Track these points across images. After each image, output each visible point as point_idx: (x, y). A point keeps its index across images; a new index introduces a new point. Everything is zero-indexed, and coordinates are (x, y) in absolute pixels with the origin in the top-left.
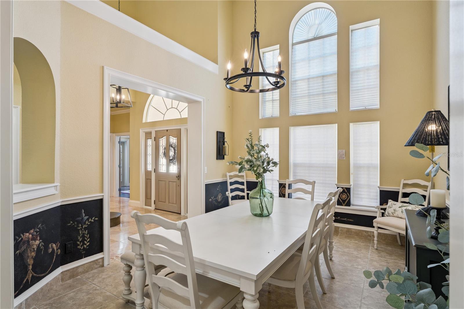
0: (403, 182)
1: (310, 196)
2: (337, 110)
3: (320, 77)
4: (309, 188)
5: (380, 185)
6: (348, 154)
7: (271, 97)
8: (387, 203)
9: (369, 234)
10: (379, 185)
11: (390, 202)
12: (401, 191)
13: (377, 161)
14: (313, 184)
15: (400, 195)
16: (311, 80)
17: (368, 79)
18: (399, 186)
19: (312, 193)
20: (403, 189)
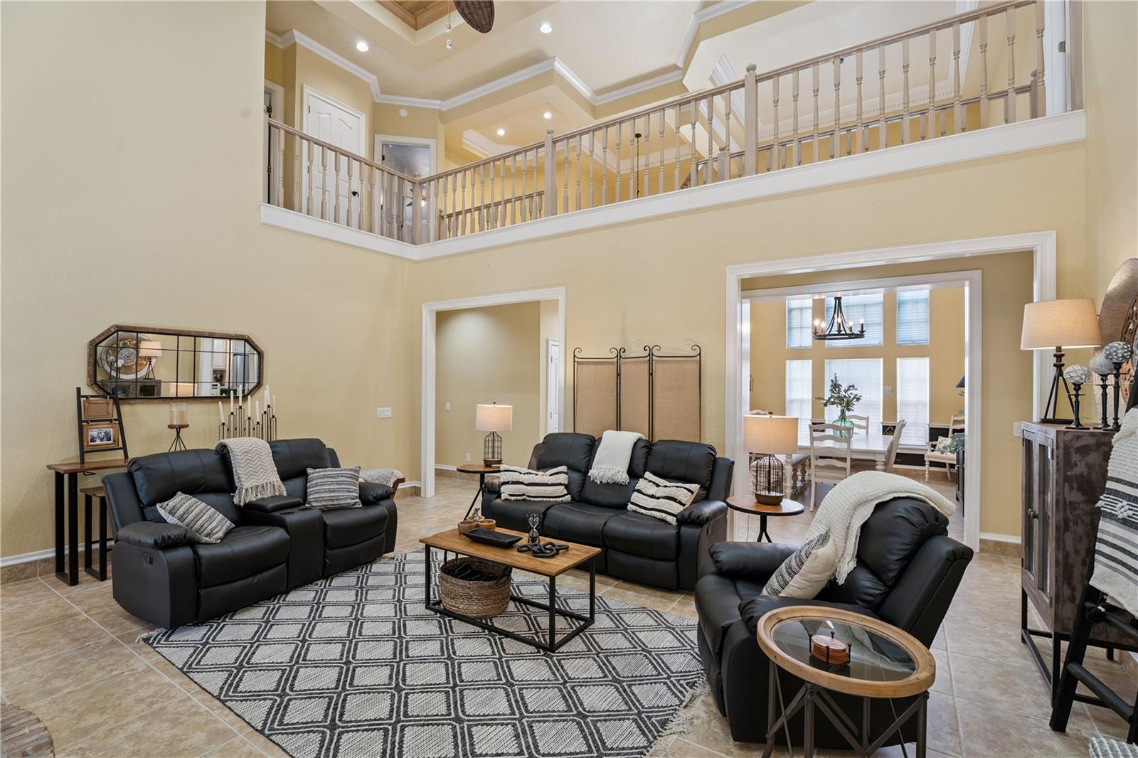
0: (953, 418)
1: (865, 430)
2: (882, 343)
3: (861, 305)
4: (863, 423)
5: (930, 422)
6: (894, 391)
7: (799, 324)
8: (937, 440)
9: (918, 472)
10: (928, 422)
11: (940, 438)
12: (951, 428)
13: (926, 398)
14: (867, 419)
15: (950, 431)
16: (850, 308)
17: (916, 313)
18: (949, 423)
19: (867, 428)
20: (953, 425)
